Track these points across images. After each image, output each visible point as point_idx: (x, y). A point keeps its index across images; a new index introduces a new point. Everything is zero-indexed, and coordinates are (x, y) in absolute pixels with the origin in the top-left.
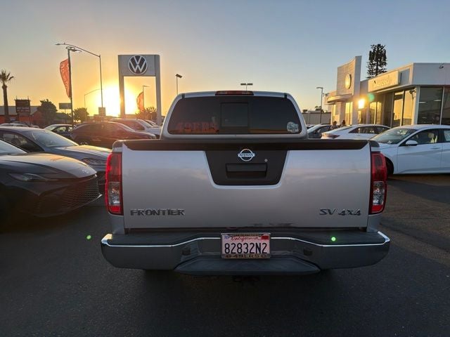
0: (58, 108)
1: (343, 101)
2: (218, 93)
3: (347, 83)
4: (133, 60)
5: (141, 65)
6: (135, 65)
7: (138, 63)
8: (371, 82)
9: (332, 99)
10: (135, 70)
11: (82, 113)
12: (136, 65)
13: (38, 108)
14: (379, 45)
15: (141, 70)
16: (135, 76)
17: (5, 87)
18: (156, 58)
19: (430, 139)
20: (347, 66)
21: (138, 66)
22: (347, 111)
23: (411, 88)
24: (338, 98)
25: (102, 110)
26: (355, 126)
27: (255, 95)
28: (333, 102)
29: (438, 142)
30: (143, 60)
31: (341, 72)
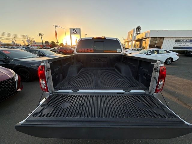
0: (56, 43)
1: (129, 42)
2: (93, 38)
3: (130, 37)
4: (73, 30)
8: (137, 36)
9: (126, 41)
11: (62, 44)
12: (74, 31)
13: (51, 43)
14: (139, 26)
15: (76, 33)
16: (74, 34)
17: (42, 37)
18: (80, 29)
19: (155, 53)
20: (131, 32)
22: (130, 44)
23: (148, 38)
24: (128, 41)
25: (66, 44)
26: (132, 49)
27: (106, 39)
28: (126, 42)
29: (157, 53)
31: (129, 33)
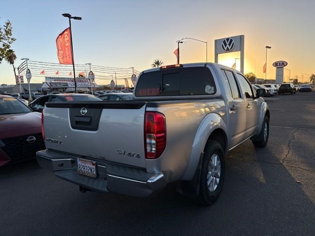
4: (224, 42)
5: (230, 45)
6: (226, 45)
7: (228, 43)
10: (226, 49)
15: (229, 48)
16: (226, 52)
18: (242, 37)
21: (228, 46)
27: (184, 67)
30: (231, 40)
